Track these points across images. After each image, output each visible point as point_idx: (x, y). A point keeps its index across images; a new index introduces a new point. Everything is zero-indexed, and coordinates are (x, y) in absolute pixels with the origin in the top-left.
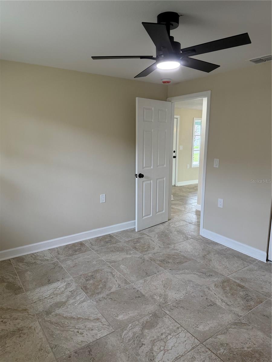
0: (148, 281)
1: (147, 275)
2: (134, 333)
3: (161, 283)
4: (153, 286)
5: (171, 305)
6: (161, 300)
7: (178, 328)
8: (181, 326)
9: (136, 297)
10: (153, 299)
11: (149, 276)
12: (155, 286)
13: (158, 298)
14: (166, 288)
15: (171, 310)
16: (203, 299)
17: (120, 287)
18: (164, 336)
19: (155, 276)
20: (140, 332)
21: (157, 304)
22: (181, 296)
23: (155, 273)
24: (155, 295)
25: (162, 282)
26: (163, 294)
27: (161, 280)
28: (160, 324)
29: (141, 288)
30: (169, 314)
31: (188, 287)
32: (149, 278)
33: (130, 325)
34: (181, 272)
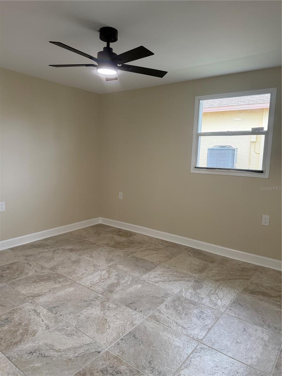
0: (129, 324)
1: (133, 335)
2: (124, 279)
3: (111, 325)
4: (120, 318)
5: (97, 302)
6: (107, 304)
7: (91, 287)
8: (88, 288)
9: (134, 303)
10: (116, 304)
11: (130, 333)
12: (118, 319)
13: (111, 306)
14: (104, 319)
15: (97, 298)
16: (60, 312)
17: (157, 310)
18: (102, 281)
19: (121, 334)
20: (120, 280)
21: (112, 300)
22: (85, 311)
23: (122, 339)
24: (115, 309)
25: (109, 326)
26: (106, 311)
27: (111, 329)
28: (106, 287)
29: (133, 313)
30: (98, 294)
31: (74, 325)
32: (129, 329)
33: (129, 283)
34: (81, 351)
